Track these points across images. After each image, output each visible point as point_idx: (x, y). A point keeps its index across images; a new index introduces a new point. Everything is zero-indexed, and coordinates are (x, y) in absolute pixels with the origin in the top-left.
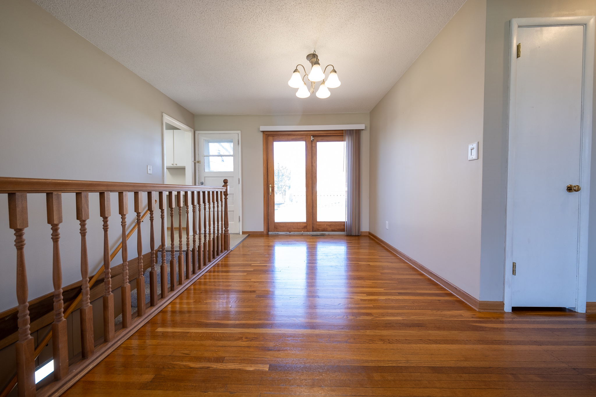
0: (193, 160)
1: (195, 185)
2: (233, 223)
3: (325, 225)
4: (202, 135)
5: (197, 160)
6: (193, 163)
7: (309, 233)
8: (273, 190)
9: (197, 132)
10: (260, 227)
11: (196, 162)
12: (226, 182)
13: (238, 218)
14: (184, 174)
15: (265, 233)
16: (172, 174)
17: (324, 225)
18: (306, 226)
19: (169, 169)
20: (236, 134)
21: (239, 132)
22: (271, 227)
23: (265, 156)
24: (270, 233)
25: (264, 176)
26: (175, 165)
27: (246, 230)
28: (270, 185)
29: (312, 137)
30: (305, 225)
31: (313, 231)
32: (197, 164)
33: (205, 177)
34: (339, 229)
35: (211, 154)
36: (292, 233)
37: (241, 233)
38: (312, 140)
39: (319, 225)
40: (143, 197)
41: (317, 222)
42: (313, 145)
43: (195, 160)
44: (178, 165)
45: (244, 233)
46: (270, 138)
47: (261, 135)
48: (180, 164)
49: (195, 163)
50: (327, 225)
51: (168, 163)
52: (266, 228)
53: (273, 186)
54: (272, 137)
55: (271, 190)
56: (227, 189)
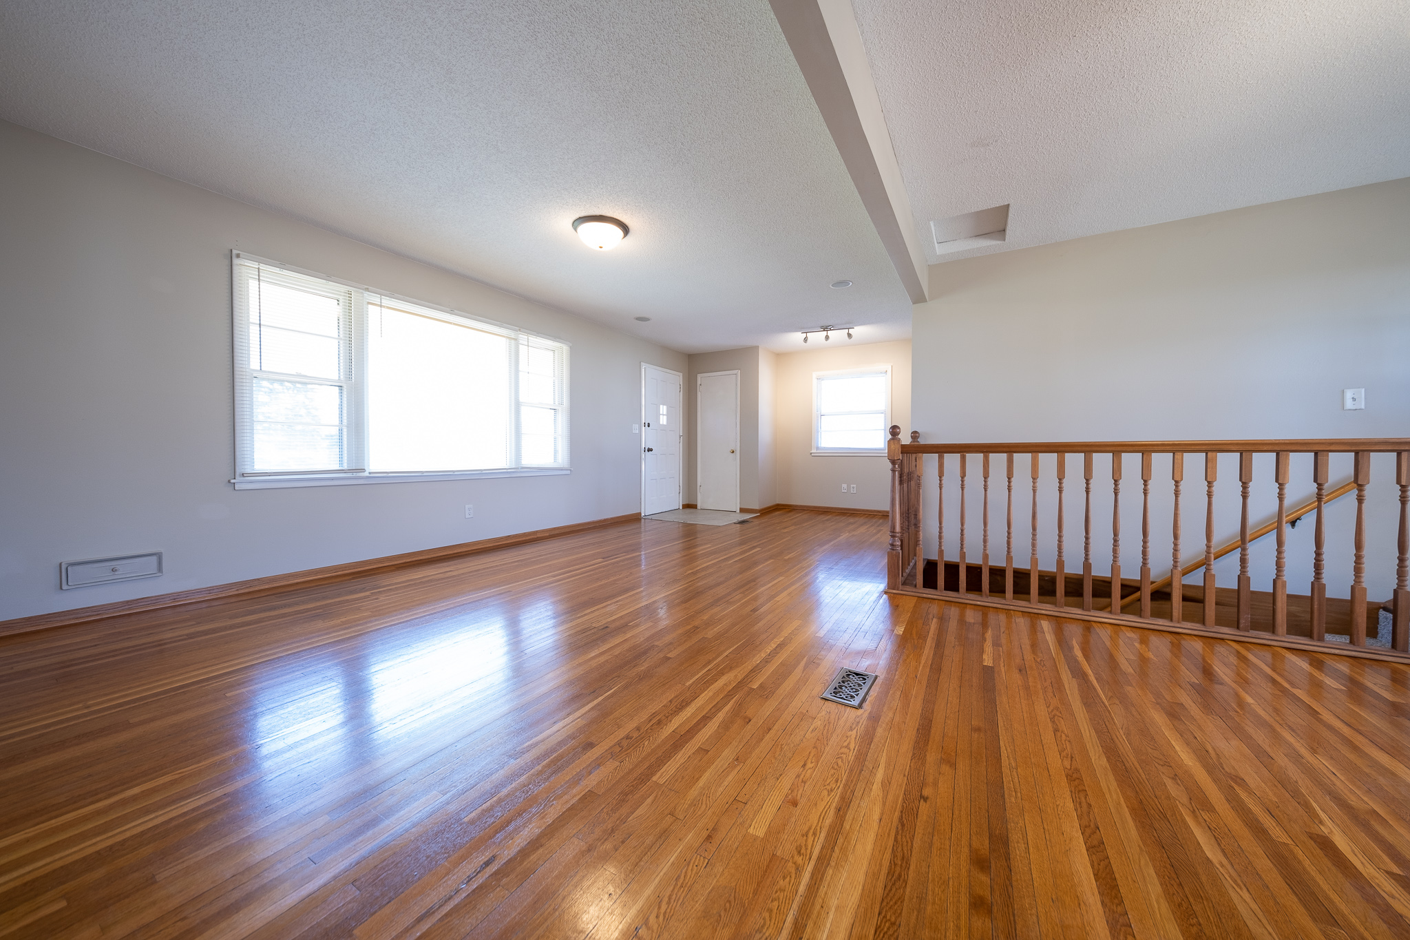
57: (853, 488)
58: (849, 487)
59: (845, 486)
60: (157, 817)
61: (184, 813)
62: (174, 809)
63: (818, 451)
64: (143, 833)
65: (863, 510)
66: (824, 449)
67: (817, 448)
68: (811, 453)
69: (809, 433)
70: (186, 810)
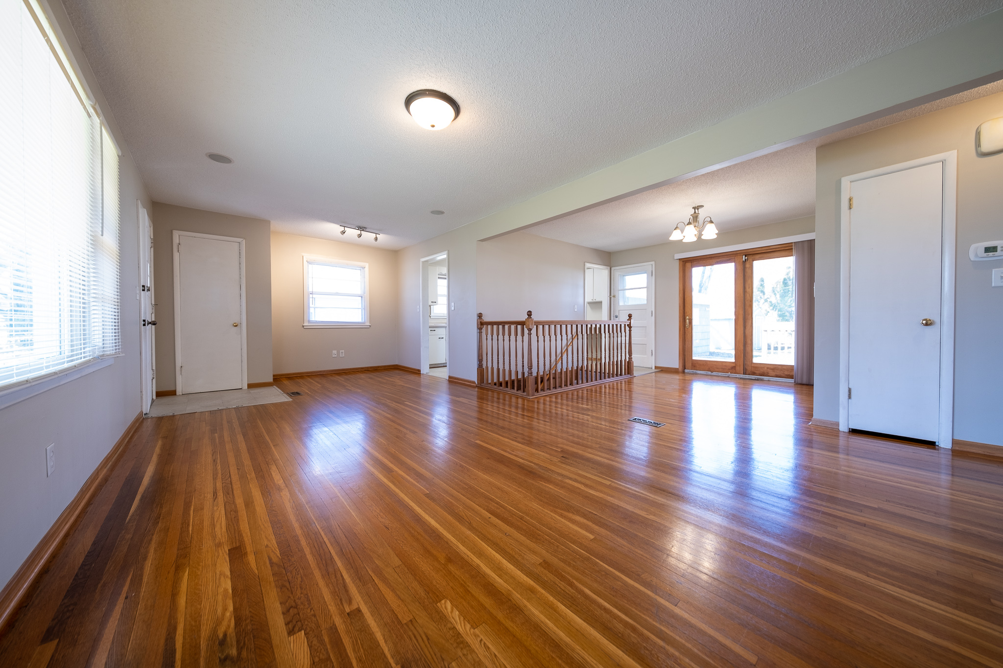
0: (609, 295)
1: (610, 320)
2: (646, 356)
3: (766, 368)
4: (617, 272)
5: (612, 295)
6: (609, 298)
7: (738, 376)
8: (691, 323)
9: (613, 269)
10: (675, 363)
11: (612, 296)
12: (630, 316)
13: (651, 352)
14: (601, 307)
15: (681, 370)
16: (591, 308)
17: (764, 368)
18: (735, 367)
19: (589, 303)
20: (650, 265)
21: (653, 263)
22: (688, 364)
23: (682, 285)
24: (686, 371)
25: (680, 307)
26: (594, 300)
27: (659, 365)
28: (688, 317)
29: (744, 256)
30: (734, 365)
31: (745, 373)
32: (612, 298)
33: (619, 311)
34: (788, 375)
35: (626, 288)
36: (714, 373)
37: (654, 368)
38: (744, 259)
39: (756, 367)
40: (574, 327)
41: (752, 363)
42: (748, 265)
43: (610, 295)
44: (597, 300)
45: (656, 368)
46: (688, 265)
47: (677, 263)
48: (598, 300)
49: (610, 298)
50: (768, 368)
51: (588, 299)
52: (681, 365)
53: (690, 318)
54: (690, 263)
55: (688, 321)
56: (630, 323)
57: (342, 353)
58: (338, 353)
59: (335, 352)
60: (919, 601)
61: (900, 588)
62: (904, 596)
63: (309, 324)
64: (933, 599)
65: (351, 369)
66: (316, 322)
67: (309, 321)
68: (303, 326)
69: (302, 309)
70: (898, 589)
